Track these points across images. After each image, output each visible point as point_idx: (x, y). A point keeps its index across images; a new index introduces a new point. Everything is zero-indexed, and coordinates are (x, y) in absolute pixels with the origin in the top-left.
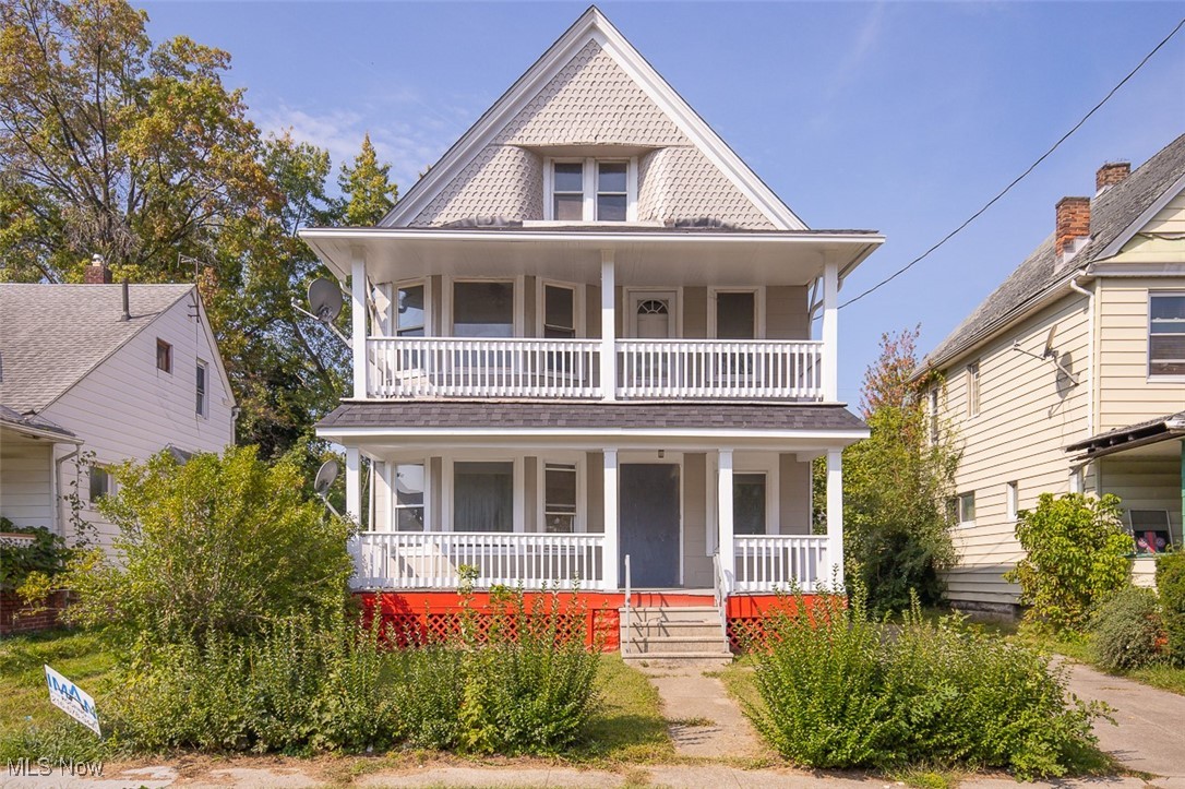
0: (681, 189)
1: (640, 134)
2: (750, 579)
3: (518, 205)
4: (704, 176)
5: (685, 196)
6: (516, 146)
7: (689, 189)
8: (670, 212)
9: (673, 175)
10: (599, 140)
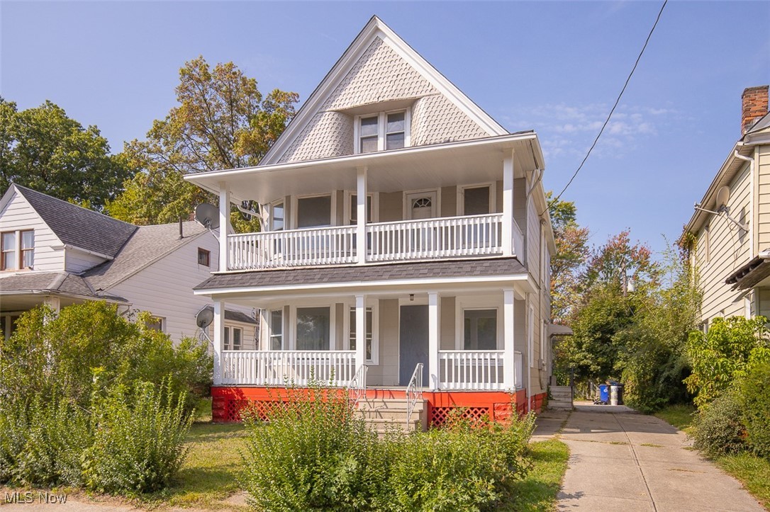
0: (432, 123)
1: (406, 91)
2: (450, 381)
3: (333, 147)
4: (447, 112)
5: (434, 127)
6: (333, 111)
7: (437, 122)
8: (424, 139)
9: (427, 115)
10: (381, 99)
